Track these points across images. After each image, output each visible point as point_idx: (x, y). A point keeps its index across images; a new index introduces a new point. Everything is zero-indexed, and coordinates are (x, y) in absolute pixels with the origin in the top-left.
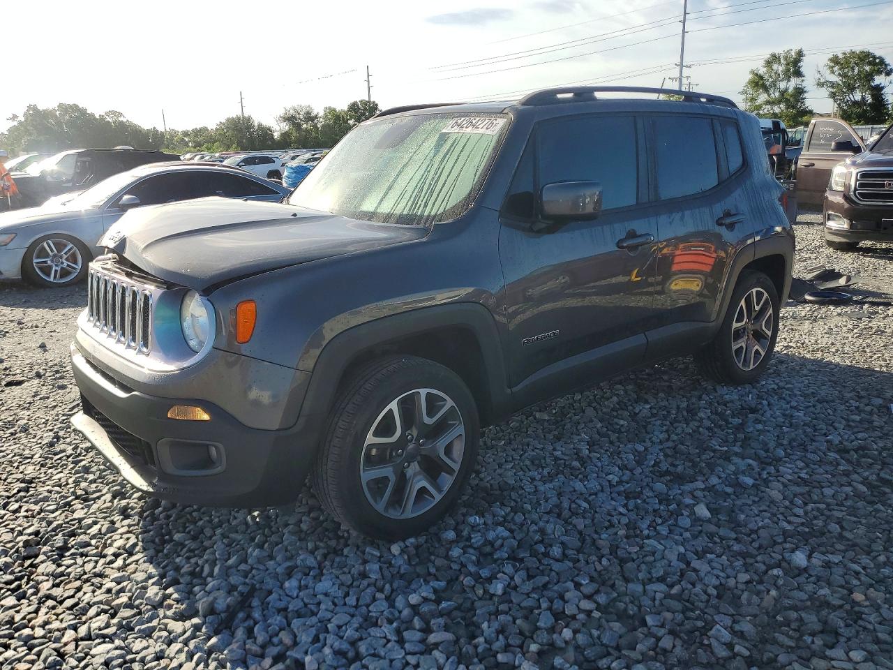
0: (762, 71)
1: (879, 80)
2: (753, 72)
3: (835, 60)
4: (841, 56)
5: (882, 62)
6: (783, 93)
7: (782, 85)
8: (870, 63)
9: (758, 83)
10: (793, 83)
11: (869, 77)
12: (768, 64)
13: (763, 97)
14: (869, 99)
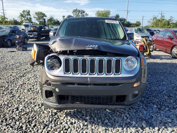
0: (22, 13)
1: (44, 18)
2: (20, 13)
3: (36, 13)
4: (37, 12)
5: (44, 14)
6: (27, 18)
7: (27, 17)
8: (42, 14)
9: (22, 15)
10: (29, 17)
11: (43, 17)
12: (23, 12)
13: (23, 19)
14: (43, 21)
